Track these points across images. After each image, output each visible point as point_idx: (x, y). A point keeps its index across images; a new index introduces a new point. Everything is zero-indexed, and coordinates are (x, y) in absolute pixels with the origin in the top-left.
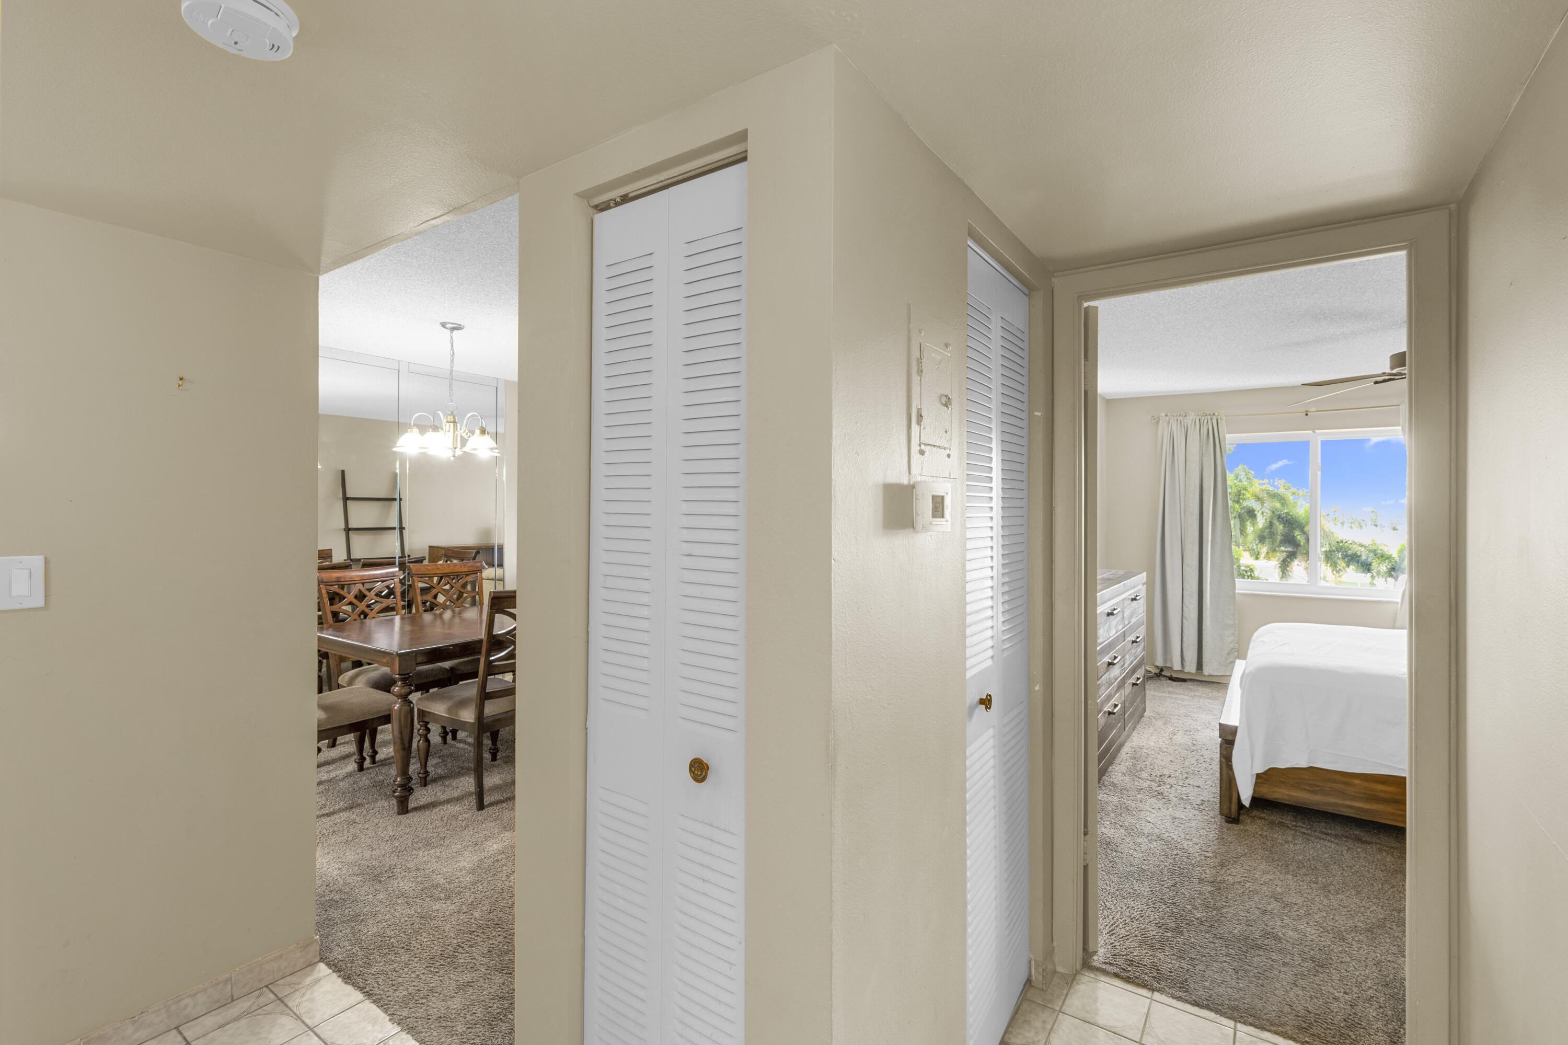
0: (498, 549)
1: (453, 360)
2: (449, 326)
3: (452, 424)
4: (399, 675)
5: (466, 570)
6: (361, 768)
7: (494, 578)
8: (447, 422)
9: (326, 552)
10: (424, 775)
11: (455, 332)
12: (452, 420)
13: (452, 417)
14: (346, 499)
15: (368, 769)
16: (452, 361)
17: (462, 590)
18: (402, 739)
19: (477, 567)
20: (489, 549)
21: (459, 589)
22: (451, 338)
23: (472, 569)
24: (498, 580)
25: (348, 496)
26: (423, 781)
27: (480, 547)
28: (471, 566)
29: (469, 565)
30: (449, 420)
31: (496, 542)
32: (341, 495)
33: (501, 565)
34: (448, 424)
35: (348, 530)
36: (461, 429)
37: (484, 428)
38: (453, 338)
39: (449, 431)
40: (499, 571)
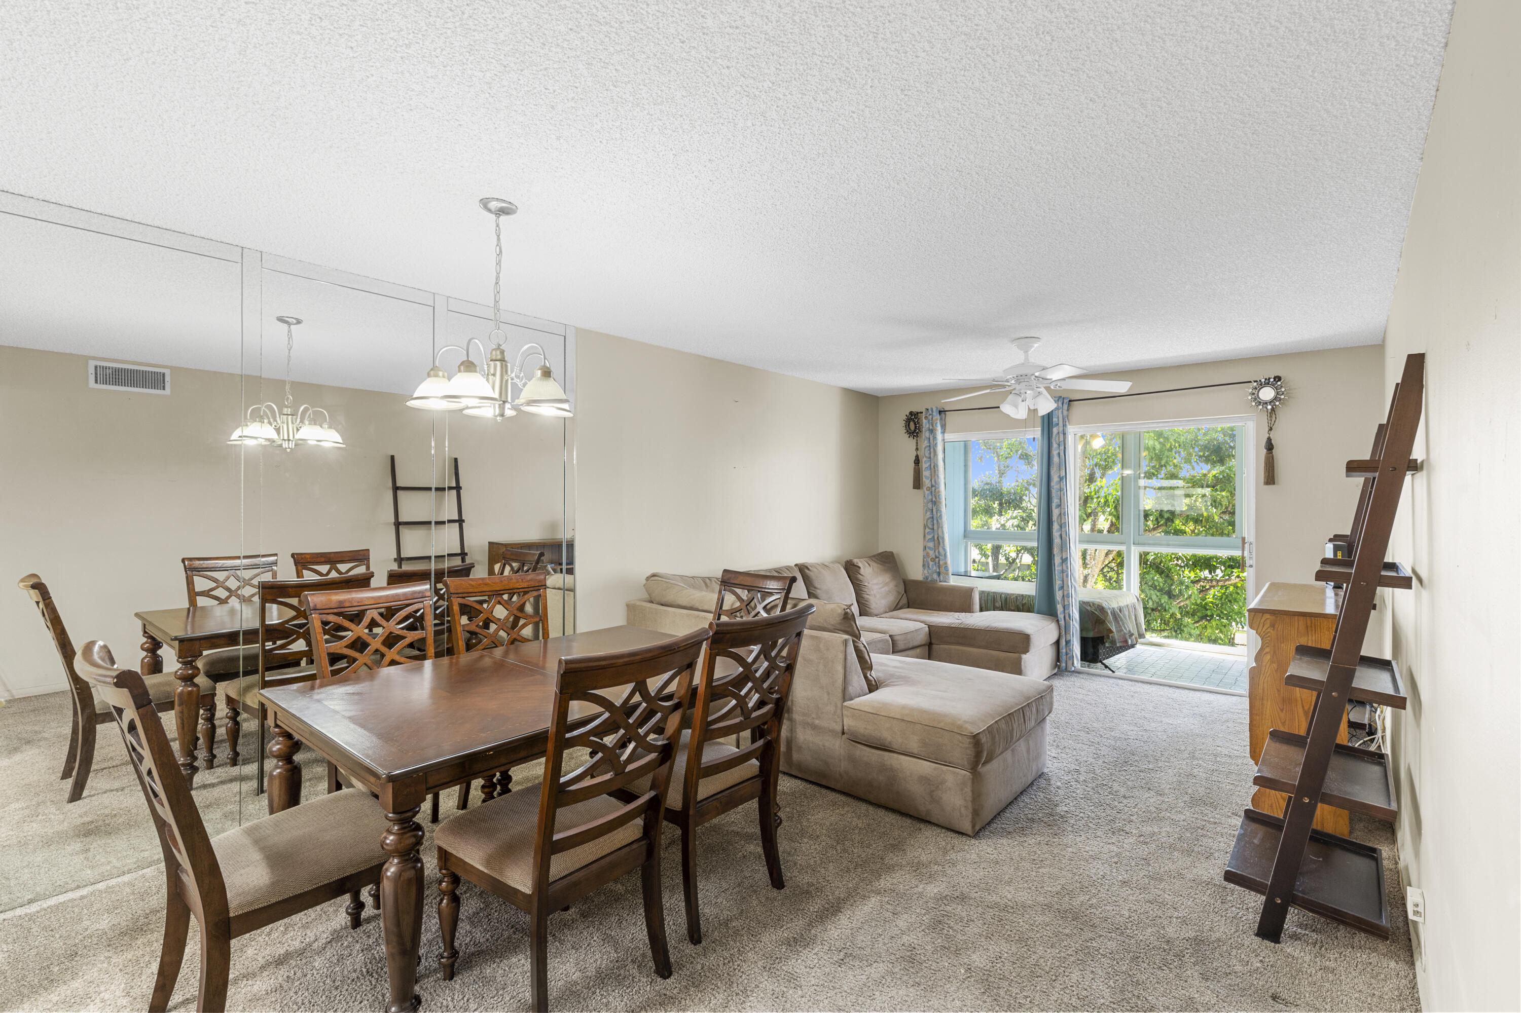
0: (567, 545)
1: (500, 261)
2: (493, 205)
3: (498, 363)
4: (394, 813)
5: (525, 585)
6: (356, 922)
7: (562, 587)
8: (491, 360)
9: (361, 553)
10: (451, 960)
11: (503, 218)
12: (499, 357)
13: (498, 352)
14: (396, 489)
15: (369, 920)
16: (499, 263)
17: (519, 614)
18: (400, 936)
19: (540, 581)
20: (556, 546)
21: (515, 612)
22: (498, 226)
23: (532, 584)
24: (567, 590)
25: (398, 485)
26: (448, 970)
27: (545, 543)
28: (531, 580)
29: (529, 577)
30: (494, 358)
31: (563, 536)
32: (390, 484)
33: (570, 571)
34: (492, 363)
35: (398, 524)
36: (512, 372)
37: (547, 367)
38: (501, 226)
39: (494, 375)
40: (569, 578)
